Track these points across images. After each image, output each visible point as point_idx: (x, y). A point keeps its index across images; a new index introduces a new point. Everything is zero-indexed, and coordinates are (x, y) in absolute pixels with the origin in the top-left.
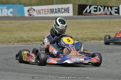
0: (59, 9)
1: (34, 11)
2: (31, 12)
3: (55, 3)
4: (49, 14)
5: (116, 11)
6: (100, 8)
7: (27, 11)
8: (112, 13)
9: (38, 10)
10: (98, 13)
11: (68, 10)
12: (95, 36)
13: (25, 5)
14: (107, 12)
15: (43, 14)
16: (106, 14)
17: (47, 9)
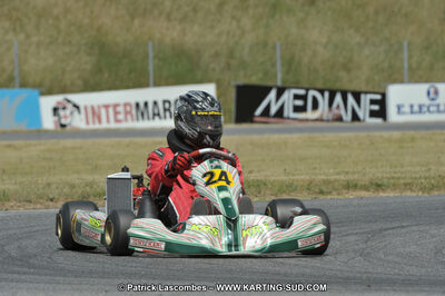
0: (169, 102)
1: (76, 113)
2: (66, 117)
3: (151, 81)
4: (132, 119)
5: (376, 107)
6: (315, 100)
7: (50, 112)
8: (360, 114)
9: (93, 108)
10: (310, 114)
13: (44, 90)
14: (342, 112)
15: (108, 121)
16: (340, 119)
17: (122, 101)
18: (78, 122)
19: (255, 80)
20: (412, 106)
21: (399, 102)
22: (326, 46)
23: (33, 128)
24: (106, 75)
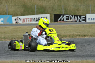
0: (40, 18)
1: (20, 20)
2: (18, 21)
3: (36, 13)
4: (32, 22)
5: (84, 19)
6: (71, 17)
7: (14, 20)
8: (81, 20)
9: (23, 19)
10: (70, 20)
13: (13, 15)
14: (77, 20)
15: (27, 22)
16: (76, 21)
17: (30, 18)
18: (20, 22)
19: (58, 13)
20: (92, 19)
21: (89, 18)
22: (73, 6)
23: (11, 24)
24: (26, 12)
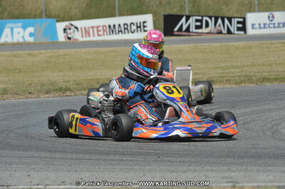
0: (127, 24)
2: (70, 34)
4: (107, 34)
5: (240, 26)
6: (207, 22)
7: (62, 31)
8: (232, 29)
9: (85, 28)
10: (204, 30)
11: (144, 27)
12: (200, 76)
13: (59, 19)
14: (222, 28)
15: (94, 35)
16: (220, 32)
17: (101, 25)
18: (77, 36)
20: (260, 25)
21: (253, 23)
